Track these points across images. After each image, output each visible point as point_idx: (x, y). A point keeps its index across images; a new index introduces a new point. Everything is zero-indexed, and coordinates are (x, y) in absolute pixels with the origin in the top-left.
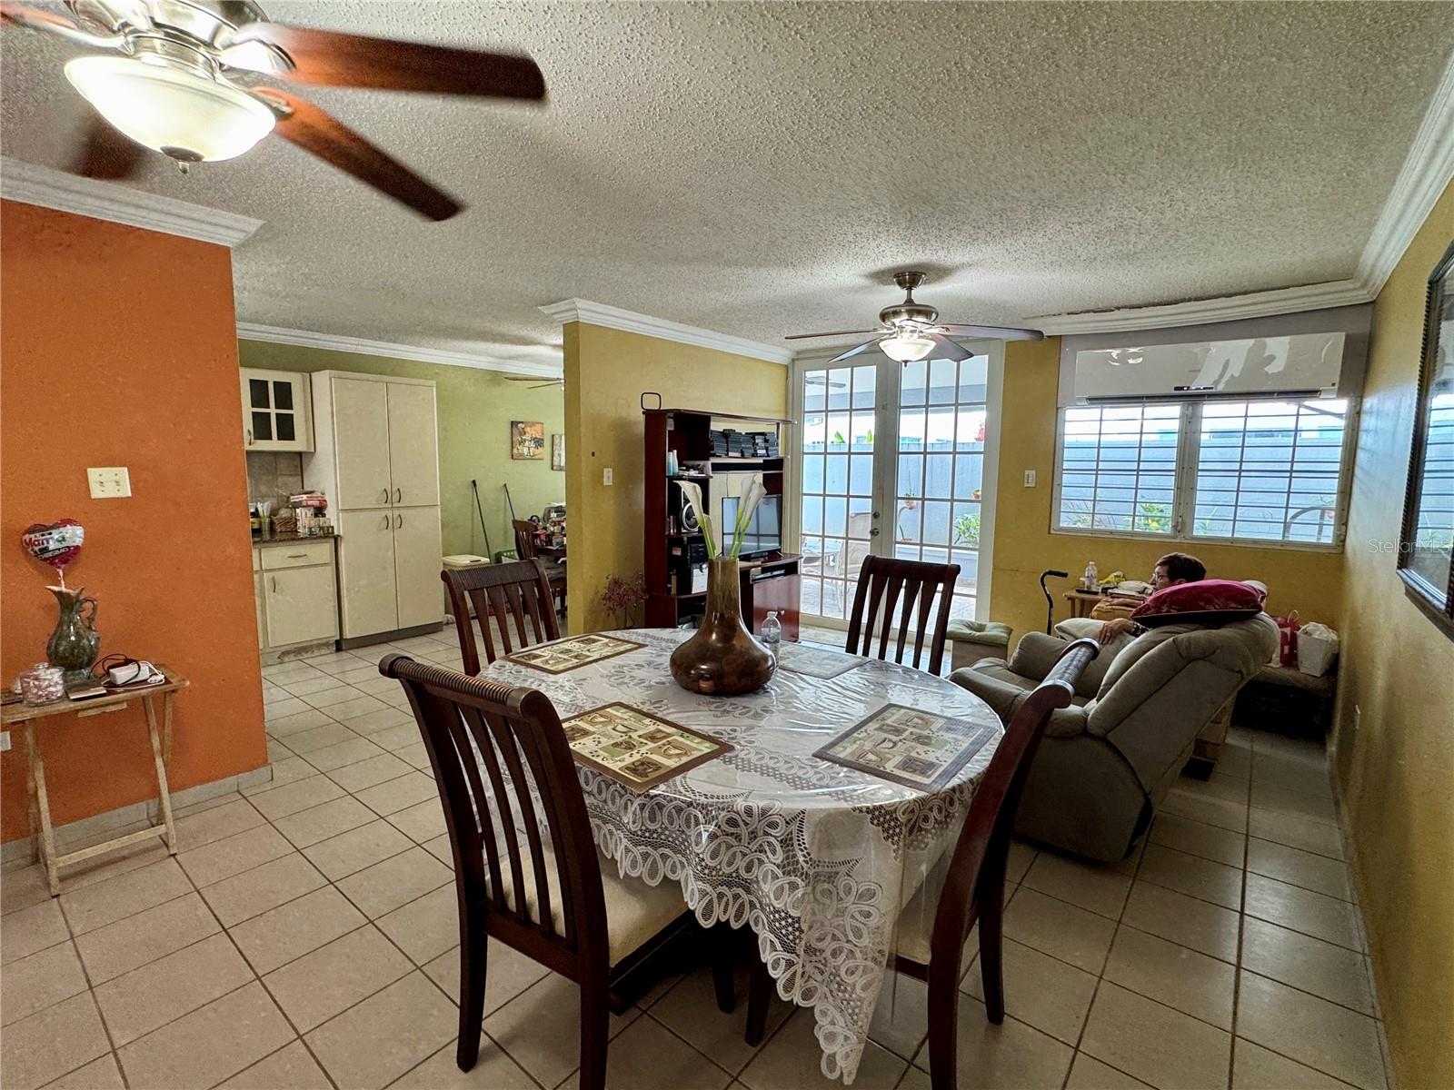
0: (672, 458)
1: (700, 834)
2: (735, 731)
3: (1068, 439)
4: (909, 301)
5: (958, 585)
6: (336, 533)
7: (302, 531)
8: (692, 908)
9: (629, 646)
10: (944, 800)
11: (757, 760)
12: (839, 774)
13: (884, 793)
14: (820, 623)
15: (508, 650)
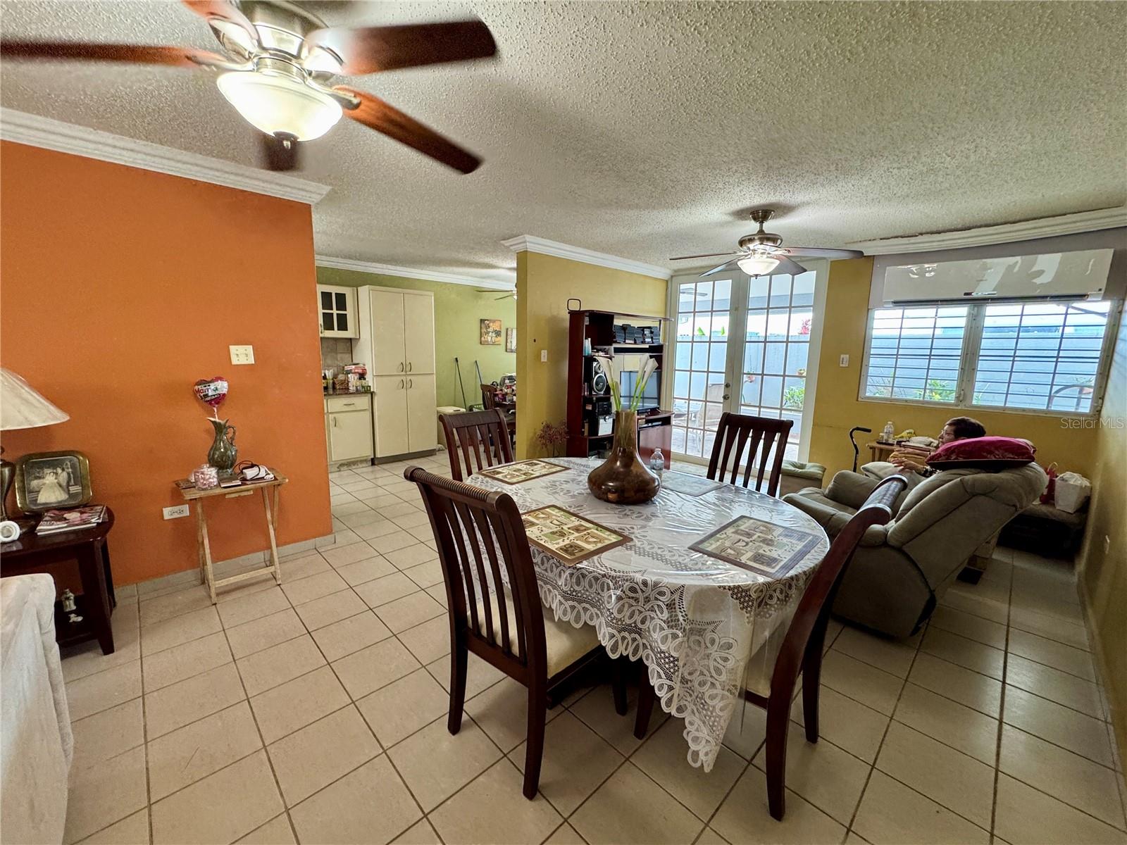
0: (587, 343)
1: (610, 596)
2: (633, 528)
3: (875, 333)
4: (761, 231)
5: (792, 436)
6: (372, 390)
7: (352, 389)
8: (604, 645)
9: (559, 468)
10: (785, 585)
11: (649, 549)
12: (707, 561)
13: (741, 578)
14: (685, 459)
15: (480, 468)
